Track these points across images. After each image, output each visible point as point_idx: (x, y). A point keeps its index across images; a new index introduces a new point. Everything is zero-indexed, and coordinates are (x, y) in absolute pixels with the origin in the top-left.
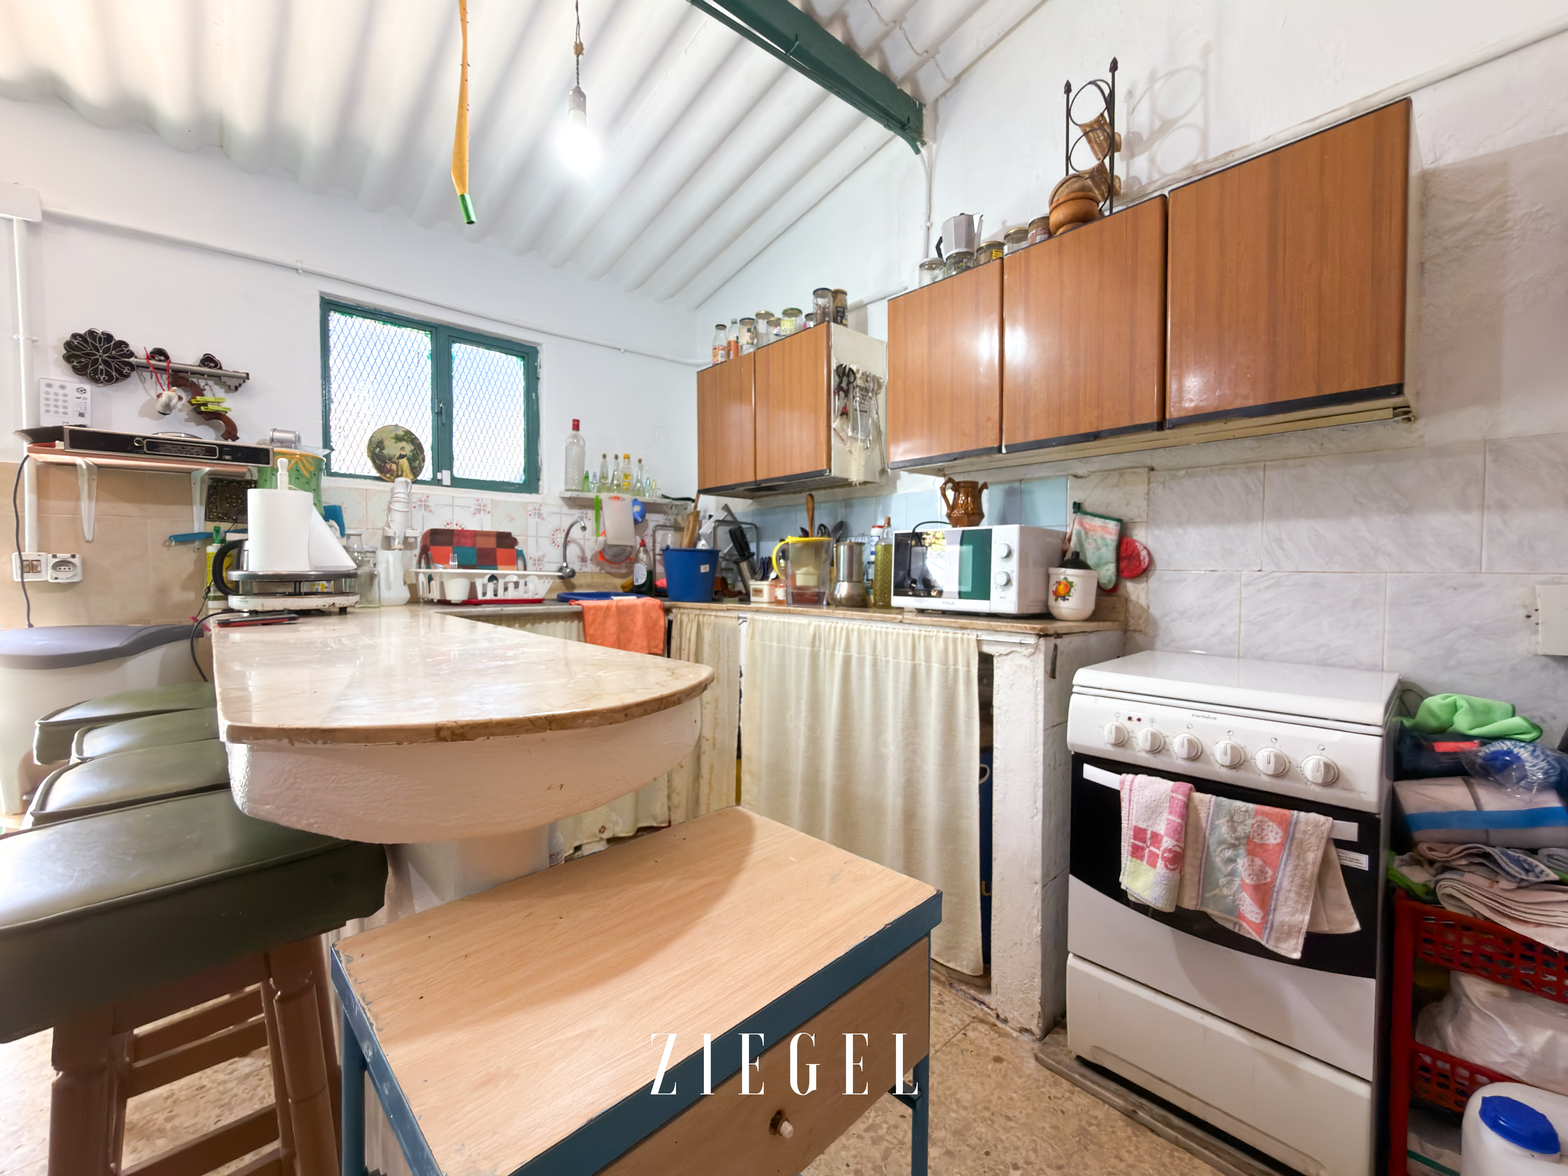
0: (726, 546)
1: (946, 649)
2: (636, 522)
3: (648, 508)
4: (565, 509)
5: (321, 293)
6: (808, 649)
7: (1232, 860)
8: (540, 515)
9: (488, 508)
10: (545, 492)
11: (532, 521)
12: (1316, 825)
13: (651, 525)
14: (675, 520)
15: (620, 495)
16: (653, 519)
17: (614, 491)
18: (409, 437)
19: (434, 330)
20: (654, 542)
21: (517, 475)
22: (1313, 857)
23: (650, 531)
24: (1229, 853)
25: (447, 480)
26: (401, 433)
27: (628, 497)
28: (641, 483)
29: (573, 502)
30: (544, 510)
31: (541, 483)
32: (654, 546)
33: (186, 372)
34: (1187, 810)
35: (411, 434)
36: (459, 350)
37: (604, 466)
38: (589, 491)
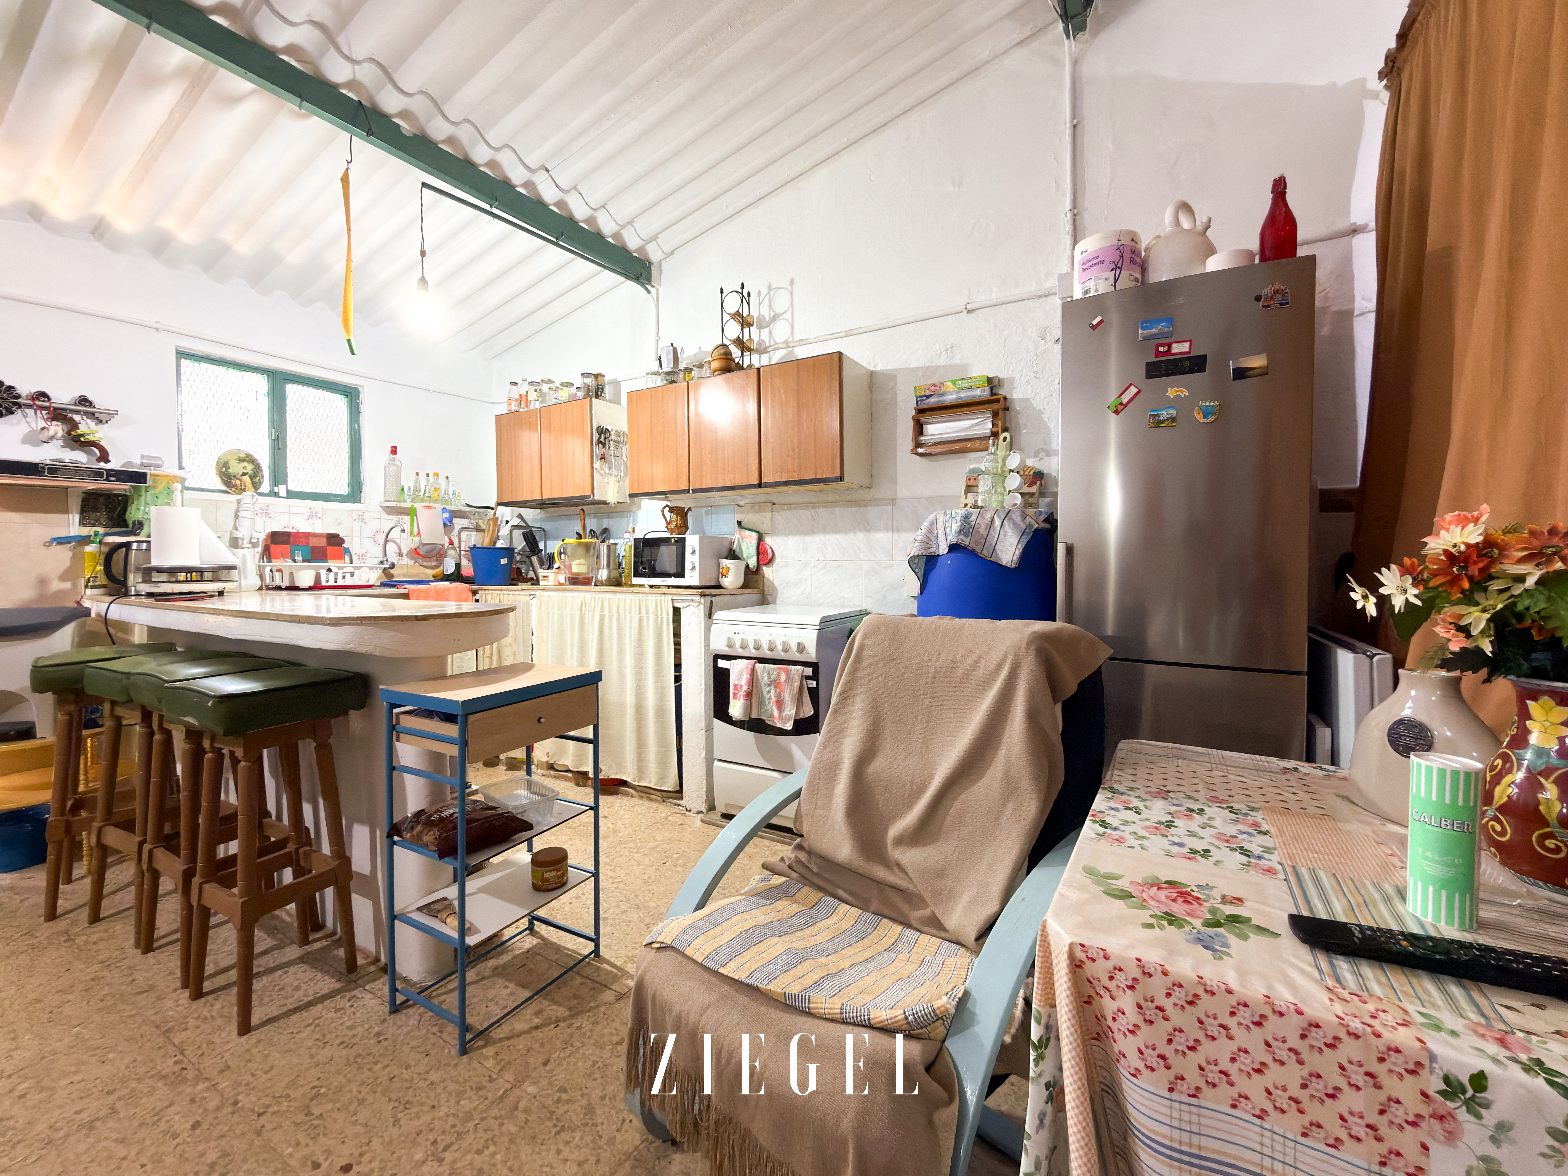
0: (520, 544)
1: (656, 606)
2: (445, 525)
3: (455, 514)
4: (384, 515)
5: (177, 346)
6: (578, 613)
7: (769, 692)
8: (363, 520)
9: (319, 515)
10: (367, 501)
11: (357, 525)
12: (798, 671)
13: (457, 528)
14: (477, 524)
15: (431, 504)
16: (458, 523)
17: (425, 501)
18: (250, 459)
19: (271, 374)
20: (460, 541)
21: (344, 490)
22: (797, 684)
23: (456, 532)
24: (768, 689)
25: (283, 493)
26: (243, 455)
27: (439, 506)
28: (448, 494)
29: (391, 511)
30: (367, 516)
31: (362, 494)
32: (460, 543)
33: (65, 410)
34: (753, 671)
35: (251, 456)
36: (291, 389)
37: (417, 482)
38: (405, 501)
